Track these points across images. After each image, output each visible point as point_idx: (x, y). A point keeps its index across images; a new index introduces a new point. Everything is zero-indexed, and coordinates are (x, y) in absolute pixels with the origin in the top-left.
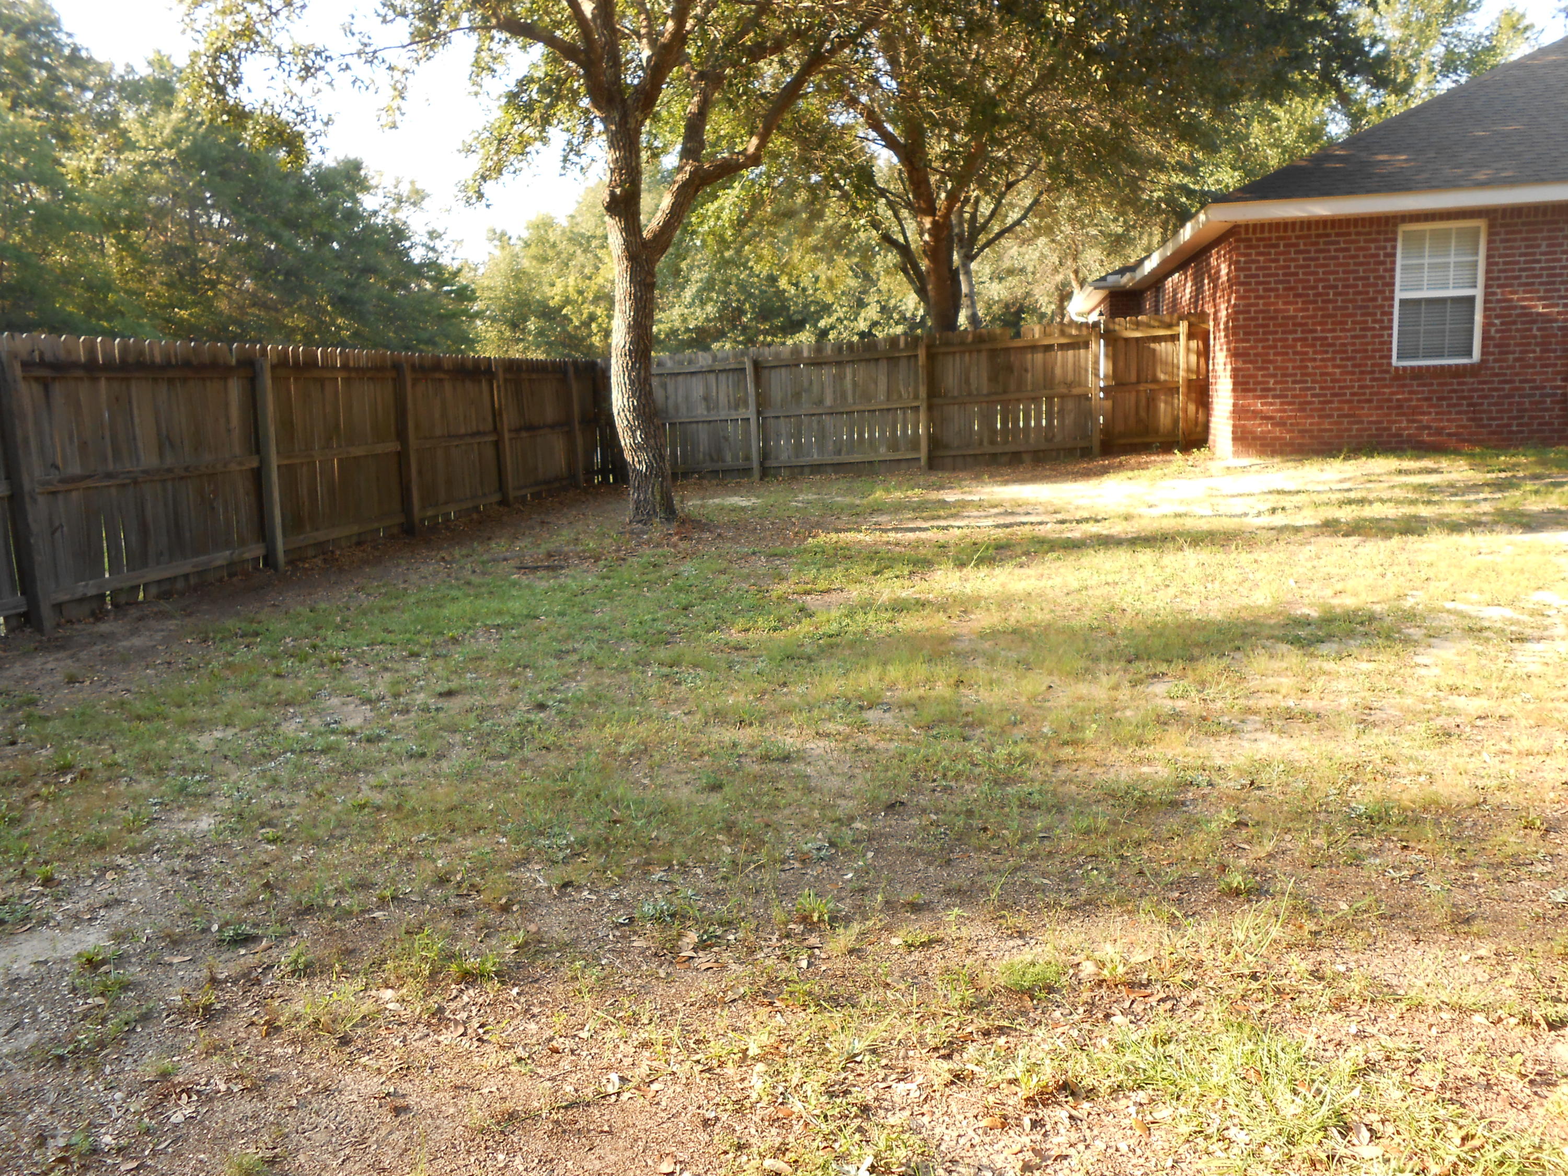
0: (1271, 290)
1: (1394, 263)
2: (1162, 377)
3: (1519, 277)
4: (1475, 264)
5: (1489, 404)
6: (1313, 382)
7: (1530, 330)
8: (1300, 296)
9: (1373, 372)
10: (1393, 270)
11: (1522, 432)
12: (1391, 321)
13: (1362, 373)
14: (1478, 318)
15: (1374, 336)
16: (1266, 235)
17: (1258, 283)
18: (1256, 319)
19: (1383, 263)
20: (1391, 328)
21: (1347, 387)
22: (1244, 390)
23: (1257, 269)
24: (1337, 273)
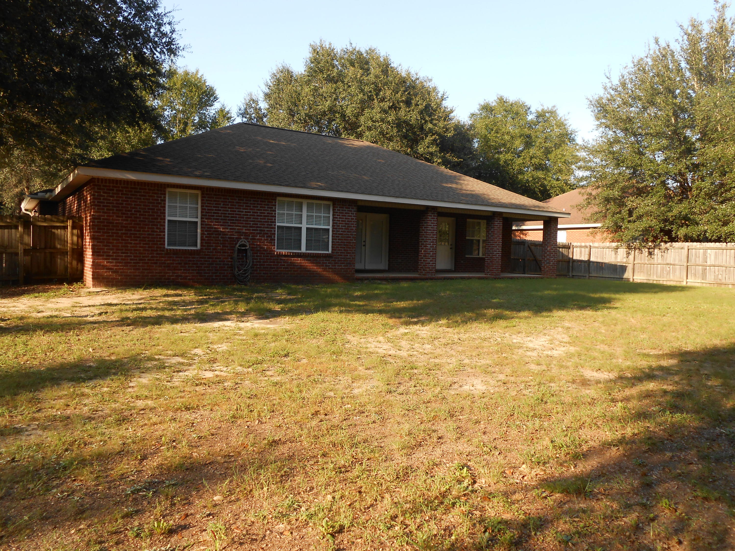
0: (110, 210)
1: (165, 204)
2: (59, 246)
3: (213, 216)
4: (197, 208)
5: (204, 267)
6: (131, 253)
7: (218, 237)
8: (124, 214)
9: (157, 251)
10: (165, 207)
11: (217, 279)
12: (164, 229)
13: (152, 250)
14: (199, 231)
15: (157, 235)
16: (108, 184)
17: (104, 206)
18: (104, 222)
19: (160, 203)
20: (164, 232)
21: (146, 257)
22: (98, 255)
23: (104, 199)
24: (141, 205)
